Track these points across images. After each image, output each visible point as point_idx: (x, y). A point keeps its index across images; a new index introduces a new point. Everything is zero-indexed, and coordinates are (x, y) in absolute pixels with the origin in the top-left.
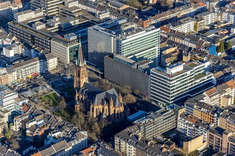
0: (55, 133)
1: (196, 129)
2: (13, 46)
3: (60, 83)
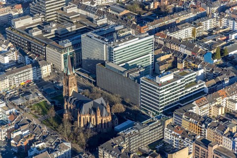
1: (182, 140)
2: (8, 53)
3: (51, 91)
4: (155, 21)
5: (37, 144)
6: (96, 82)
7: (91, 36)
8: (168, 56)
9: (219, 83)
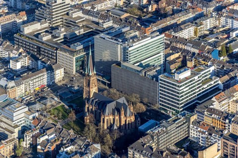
1: (209, 137)
2: (20, 59)
3: (67, 95)
5: (65, 148)
6: (111, 83)
7: (104, 37)
8: (177, 55)
9: (232, 78)
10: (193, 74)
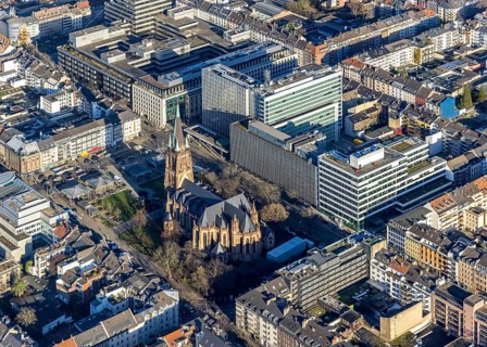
0: (113, 289)
1: (408, 287)
2: (59, 94)
3: (140, 171)
4: (343, 35)
5: (109, 290)
6: (229, 153)
7: (220, 71)
8: (369, 105)
9: (474, 161)
10: (390, 157)
